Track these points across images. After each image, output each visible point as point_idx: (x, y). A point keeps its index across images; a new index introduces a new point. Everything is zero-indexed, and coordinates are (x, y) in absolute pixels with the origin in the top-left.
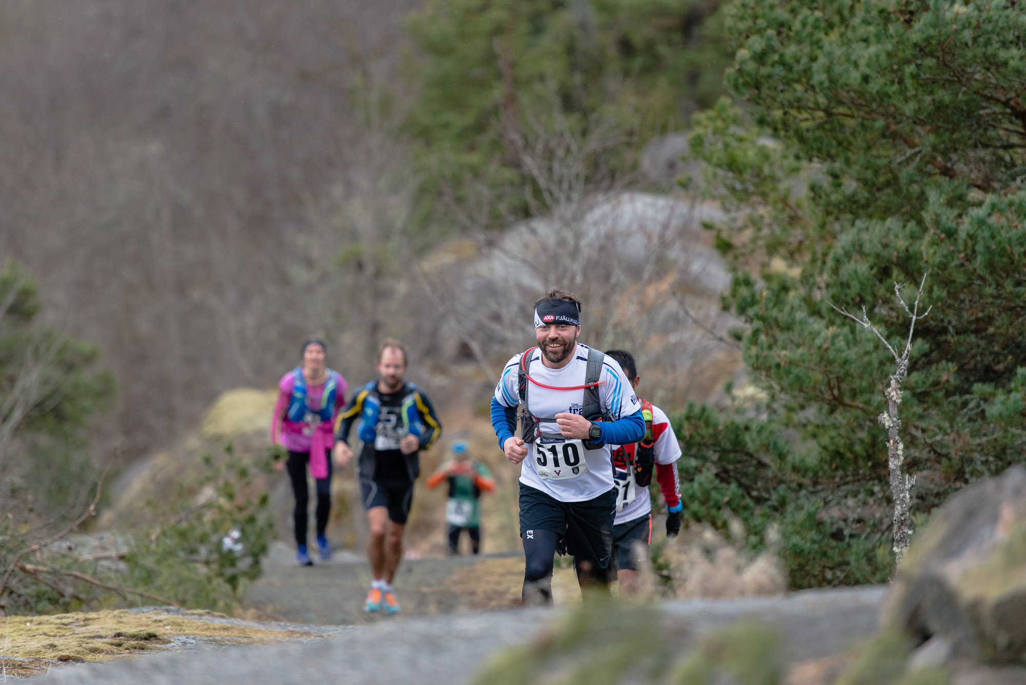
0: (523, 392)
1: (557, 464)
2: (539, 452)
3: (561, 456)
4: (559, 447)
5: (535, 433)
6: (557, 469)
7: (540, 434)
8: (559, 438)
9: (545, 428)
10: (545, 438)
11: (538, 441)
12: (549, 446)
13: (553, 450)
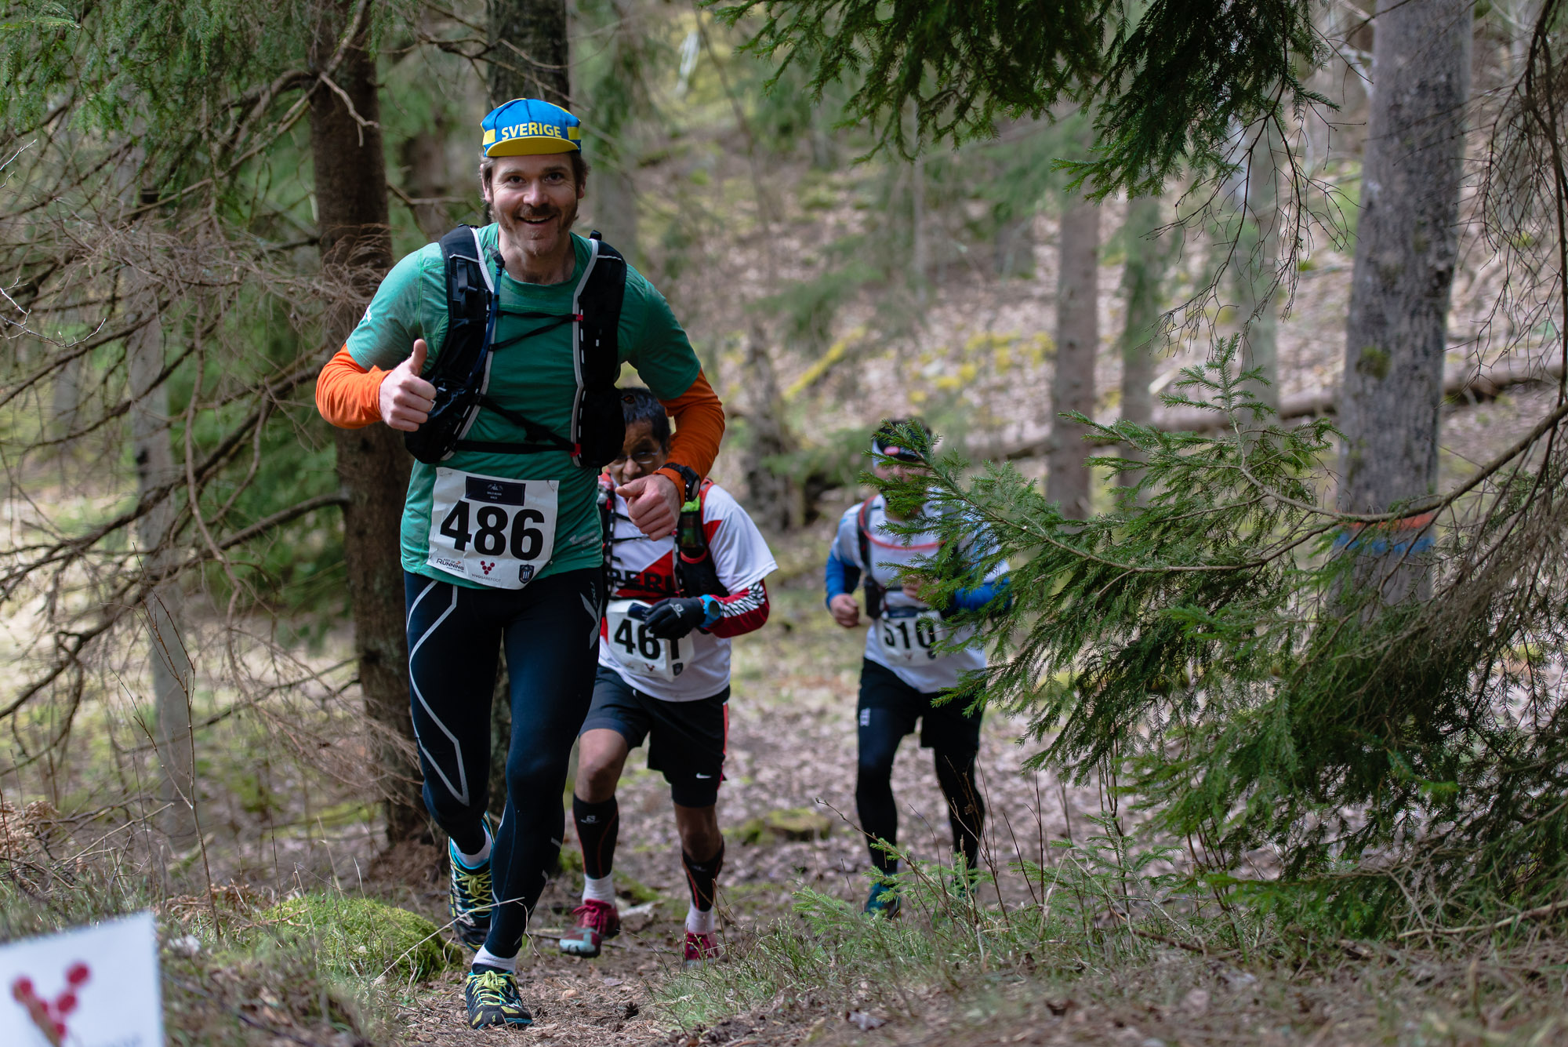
0: (865, 555)
1: (907, 645)
2: (888, 630)
3: (912, 634)
4: (910, 624)
5: (882, 606)
6: (908, 652)
7: (888, 608)
8: (911, 611)
9: (893, 598)
10: (892, 611)
11: (885, 615)
12: (898, 622)
13: (903, 628)
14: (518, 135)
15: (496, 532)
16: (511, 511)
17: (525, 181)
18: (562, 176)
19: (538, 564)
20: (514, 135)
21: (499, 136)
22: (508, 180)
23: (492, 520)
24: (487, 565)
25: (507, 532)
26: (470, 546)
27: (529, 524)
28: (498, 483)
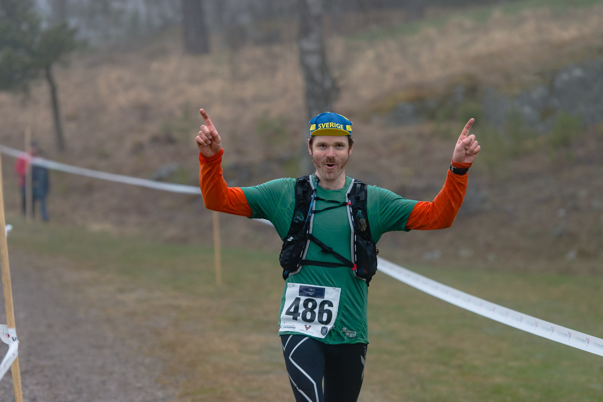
14: (325, 127)
15: (312, 310)
16: (319, 301)
17: (326, 147)
18: (342, 146)
19: (329, 327)
20: (323, 127)
21: (317, 127)
22: (320, 146)
23: (310, 305)
24: (308, 326)
25: (317, 310)
26: (299, 318)
27: (326, 307)
28: (313, 288)
